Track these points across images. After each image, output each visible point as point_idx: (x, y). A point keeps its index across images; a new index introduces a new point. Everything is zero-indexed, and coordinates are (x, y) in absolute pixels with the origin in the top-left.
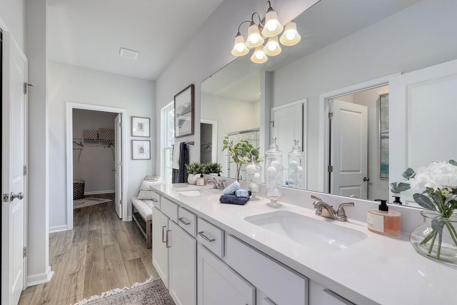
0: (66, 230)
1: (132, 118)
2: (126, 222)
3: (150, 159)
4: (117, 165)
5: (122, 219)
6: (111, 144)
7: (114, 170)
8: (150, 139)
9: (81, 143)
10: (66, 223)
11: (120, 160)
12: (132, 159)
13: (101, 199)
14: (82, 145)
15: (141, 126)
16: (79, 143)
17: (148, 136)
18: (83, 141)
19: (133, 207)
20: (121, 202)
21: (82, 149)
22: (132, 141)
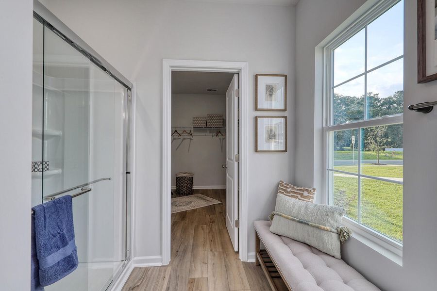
0: (160, 264)
1: (256, 76)
2: (246, 264)
3: (286, 151)
4: (230, 159)
5: (238, 252)
6: (220, 132)
7: (225, 167)
8: (286, 114)
9: (191, 132)
10: (161, 254)
11: (236, 153)
12: (256, 150)
13: (209, 198)
14: (191, 134)
15: (270, 90)
16: (189, 132)
17: (282, 107)
18: (192, 130)
19: (258, 240)
20: (237, 224)
21: (192, 138)
22: (256, 118)
